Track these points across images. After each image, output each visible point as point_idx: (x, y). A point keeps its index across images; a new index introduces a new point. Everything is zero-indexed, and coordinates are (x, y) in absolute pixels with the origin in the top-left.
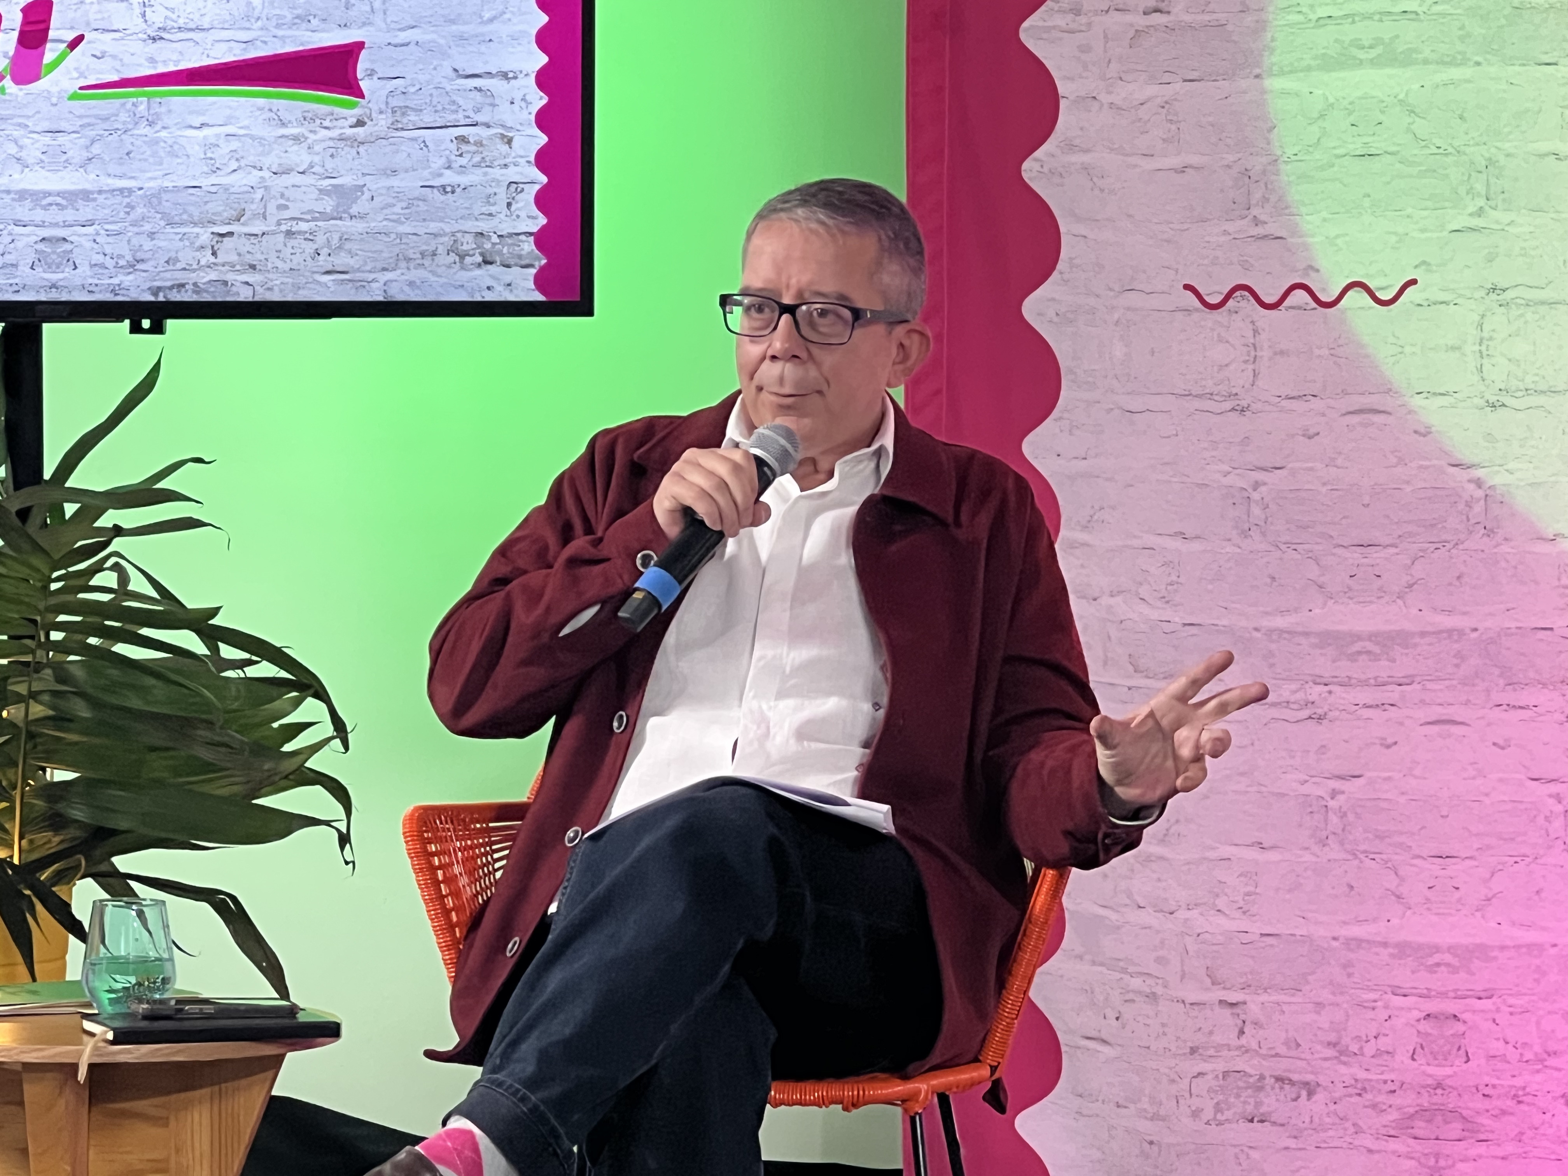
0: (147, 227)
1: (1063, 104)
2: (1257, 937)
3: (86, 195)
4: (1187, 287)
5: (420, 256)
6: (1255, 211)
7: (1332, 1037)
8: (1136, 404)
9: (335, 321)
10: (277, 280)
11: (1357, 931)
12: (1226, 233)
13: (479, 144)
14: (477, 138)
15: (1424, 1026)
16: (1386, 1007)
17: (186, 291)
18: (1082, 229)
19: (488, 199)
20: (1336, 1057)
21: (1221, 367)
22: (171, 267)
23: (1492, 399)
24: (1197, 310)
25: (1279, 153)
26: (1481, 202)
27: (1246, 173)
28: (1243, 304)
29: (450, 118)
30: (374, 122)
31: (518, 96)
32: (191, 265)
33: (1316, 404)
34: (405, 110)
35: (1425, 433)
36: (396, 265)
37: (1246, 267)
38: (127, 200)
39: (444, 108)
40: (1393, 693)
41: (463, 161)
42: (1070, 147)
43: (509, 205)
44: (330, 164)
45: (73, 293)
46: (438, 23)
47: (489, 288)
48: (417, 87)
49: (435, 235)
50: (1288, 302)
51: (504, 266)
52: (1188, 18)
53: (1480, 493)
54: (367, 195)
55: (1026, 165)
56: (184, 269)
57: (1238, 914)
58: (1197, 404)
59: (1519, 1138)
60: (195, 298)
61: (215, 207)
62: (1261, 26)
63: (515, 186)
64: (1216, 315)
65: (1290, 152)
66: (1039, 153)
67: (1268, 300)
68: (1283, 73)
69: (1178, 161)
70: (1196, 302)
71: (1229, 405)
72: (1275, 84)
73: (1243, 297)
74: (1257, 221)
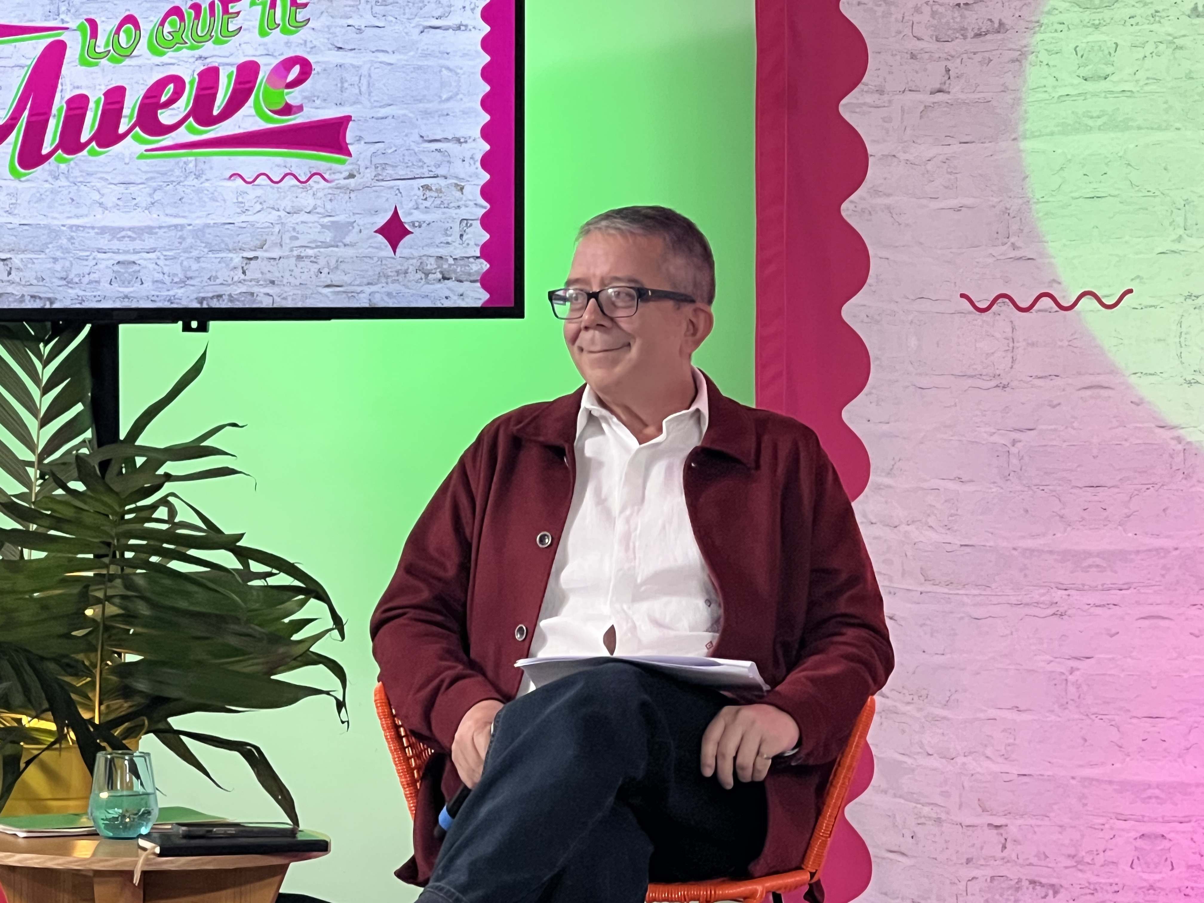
0: (195, 253)
1: (871, 160)
2: (1015, 777)
3: (150, 230)
4: (963, 296)
5: (396, 274)
6: (1013, 239)
7: (1072, 851)
8: (924, 382)
9: (334, 322)
10: (290, 292)
11: (1089, 772)
12: (992, 255)
13: (439, 191)
14: (437, 186)
15: (1140, 843)
16: (1112, 829)
17: (224, 301)
18: (884, 253)
19: (446, 232)
20: (1074, 866)
21: (988, 356)
22: (212, 283)
23: (1189, 378)
24: (970, 313)
25: (1031, 196)
26: (1181, 231)
27: (1006, 211)
28: (1004, 308)
29: (418, 172)
30: (362, 174)
31: (468, 155)
32: (227, 281)
33: (1058, 382)
34: (384, 167)
35: (1139, 403)
36: (378, 280)
37: (1007, 280)
38: (180, 233)
39: (413, 165)
40: (1115, 596)
41: (427, 204)
42: (876, 192)
43: (461, 236)
44: (329, 206)
45: (141, 302)
46: (409, 102)
47: (447, 298)
48: (394, 149)
49: (408, 259)
50: (1037, 307)
51: (457, 281)
52: (962, 96)
53: (1180, 447)
54: (357, 229)
55: (844, 206)
56: (222, 284)
57: (1001, 760)
58: (970, 382)
60: (230, 305)
61: (245, 238)
62: (1017, 101)
63: (465, 221)
64: (984, 315)
65: (1038, 196)
66: (852, 197)
67: (1024, 305)
68: (1034, 137)
69: (953, 203)
70: (969, 307)
71: (994, 383)
72: (1028, 145)
73: (1004, 303)
74: (1014, 247)
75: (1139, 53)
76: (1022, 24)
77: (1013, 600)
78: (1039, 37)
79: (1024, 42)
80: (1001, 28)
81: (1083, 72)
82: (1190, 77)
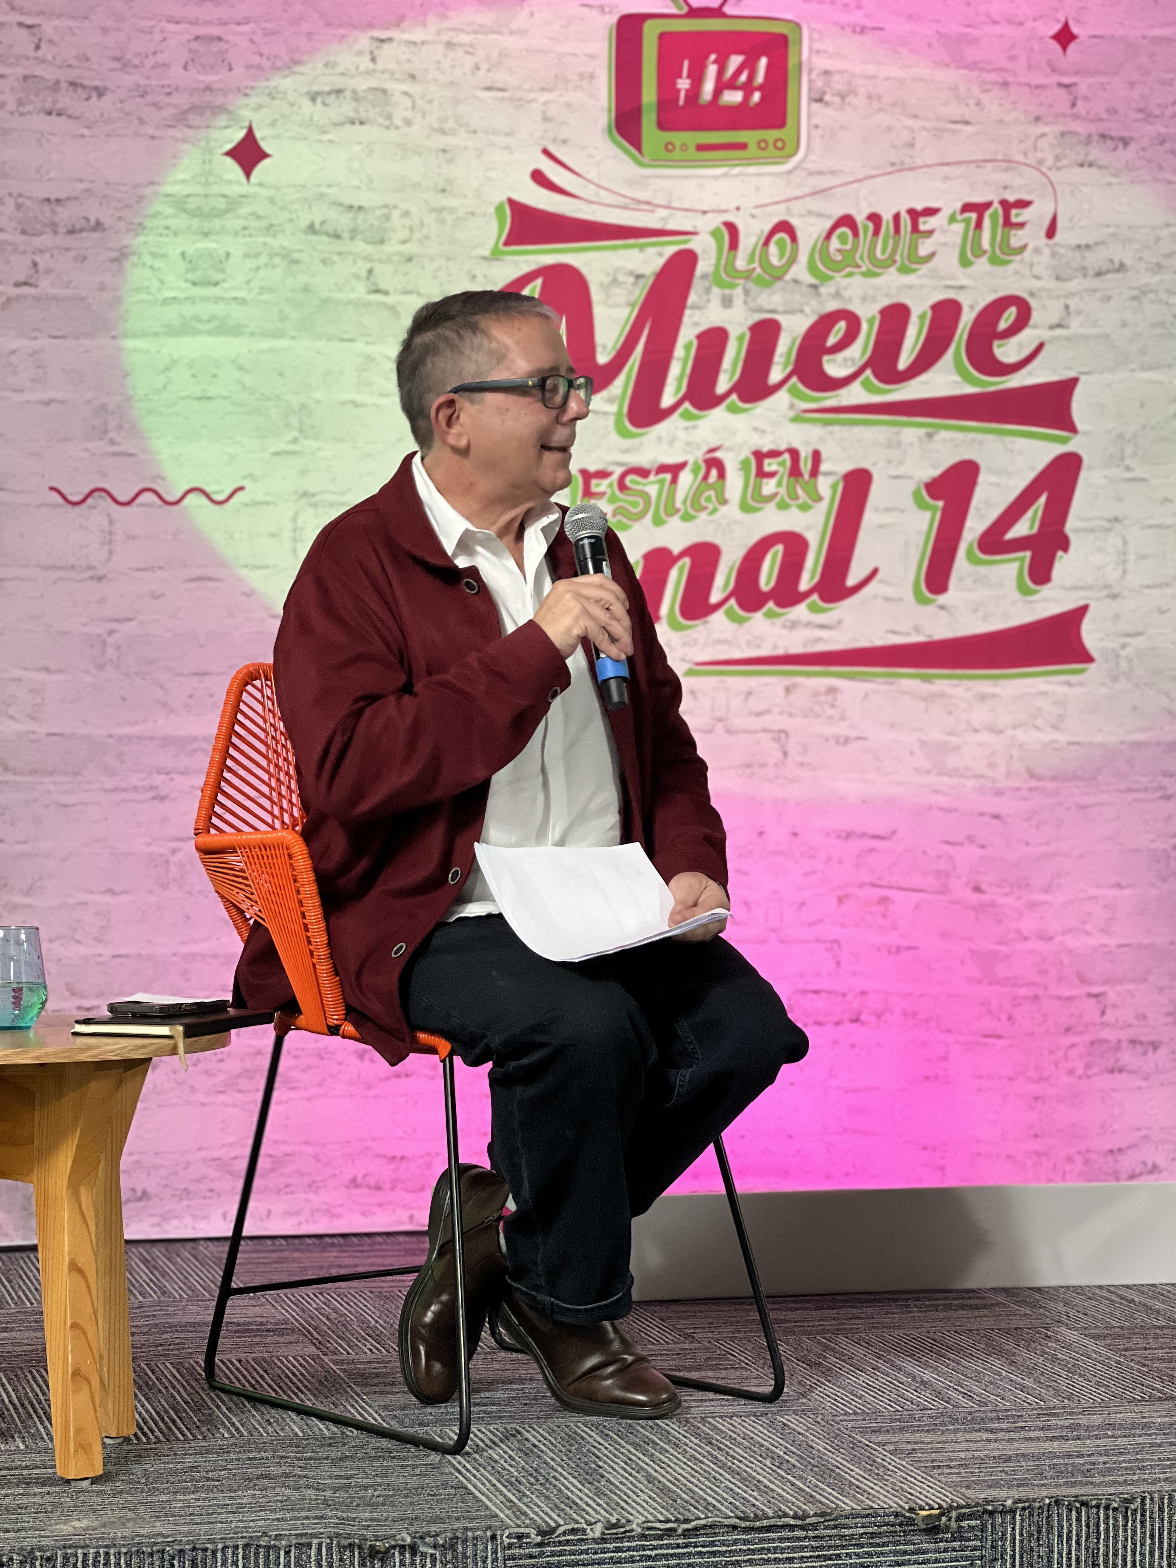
2: (109, 958)
6: (112, 435)
11: (192, 948)
12: (86, 450)
21: (81, 548)
24: (60, 505)
25: (131, 392)
26: (296, 433)
27: (103, 407)
28: (101, 501)
33: (162, 574)
35: (250, 594)
37: (103, 475)
50: (140, 500)
52: (53, 291)
57: (93, 943)
58: (61, 573)
59: (321, 1084)
62: (117, 301)
64: (77, 509)
67: (122, 499)
68: (135, 336)
69: (44, 396)
70: (60, 500)
71: (88, 574)
72: (130, 343)
73: (100, 497)
74: (112, 442)
75: (254, 263)
76: (122, 225)
77: (108, 786)
78: (141, 239)
79: (125, 242)
80: (98, 226)
81: (191, 276)
82: (306, 289)
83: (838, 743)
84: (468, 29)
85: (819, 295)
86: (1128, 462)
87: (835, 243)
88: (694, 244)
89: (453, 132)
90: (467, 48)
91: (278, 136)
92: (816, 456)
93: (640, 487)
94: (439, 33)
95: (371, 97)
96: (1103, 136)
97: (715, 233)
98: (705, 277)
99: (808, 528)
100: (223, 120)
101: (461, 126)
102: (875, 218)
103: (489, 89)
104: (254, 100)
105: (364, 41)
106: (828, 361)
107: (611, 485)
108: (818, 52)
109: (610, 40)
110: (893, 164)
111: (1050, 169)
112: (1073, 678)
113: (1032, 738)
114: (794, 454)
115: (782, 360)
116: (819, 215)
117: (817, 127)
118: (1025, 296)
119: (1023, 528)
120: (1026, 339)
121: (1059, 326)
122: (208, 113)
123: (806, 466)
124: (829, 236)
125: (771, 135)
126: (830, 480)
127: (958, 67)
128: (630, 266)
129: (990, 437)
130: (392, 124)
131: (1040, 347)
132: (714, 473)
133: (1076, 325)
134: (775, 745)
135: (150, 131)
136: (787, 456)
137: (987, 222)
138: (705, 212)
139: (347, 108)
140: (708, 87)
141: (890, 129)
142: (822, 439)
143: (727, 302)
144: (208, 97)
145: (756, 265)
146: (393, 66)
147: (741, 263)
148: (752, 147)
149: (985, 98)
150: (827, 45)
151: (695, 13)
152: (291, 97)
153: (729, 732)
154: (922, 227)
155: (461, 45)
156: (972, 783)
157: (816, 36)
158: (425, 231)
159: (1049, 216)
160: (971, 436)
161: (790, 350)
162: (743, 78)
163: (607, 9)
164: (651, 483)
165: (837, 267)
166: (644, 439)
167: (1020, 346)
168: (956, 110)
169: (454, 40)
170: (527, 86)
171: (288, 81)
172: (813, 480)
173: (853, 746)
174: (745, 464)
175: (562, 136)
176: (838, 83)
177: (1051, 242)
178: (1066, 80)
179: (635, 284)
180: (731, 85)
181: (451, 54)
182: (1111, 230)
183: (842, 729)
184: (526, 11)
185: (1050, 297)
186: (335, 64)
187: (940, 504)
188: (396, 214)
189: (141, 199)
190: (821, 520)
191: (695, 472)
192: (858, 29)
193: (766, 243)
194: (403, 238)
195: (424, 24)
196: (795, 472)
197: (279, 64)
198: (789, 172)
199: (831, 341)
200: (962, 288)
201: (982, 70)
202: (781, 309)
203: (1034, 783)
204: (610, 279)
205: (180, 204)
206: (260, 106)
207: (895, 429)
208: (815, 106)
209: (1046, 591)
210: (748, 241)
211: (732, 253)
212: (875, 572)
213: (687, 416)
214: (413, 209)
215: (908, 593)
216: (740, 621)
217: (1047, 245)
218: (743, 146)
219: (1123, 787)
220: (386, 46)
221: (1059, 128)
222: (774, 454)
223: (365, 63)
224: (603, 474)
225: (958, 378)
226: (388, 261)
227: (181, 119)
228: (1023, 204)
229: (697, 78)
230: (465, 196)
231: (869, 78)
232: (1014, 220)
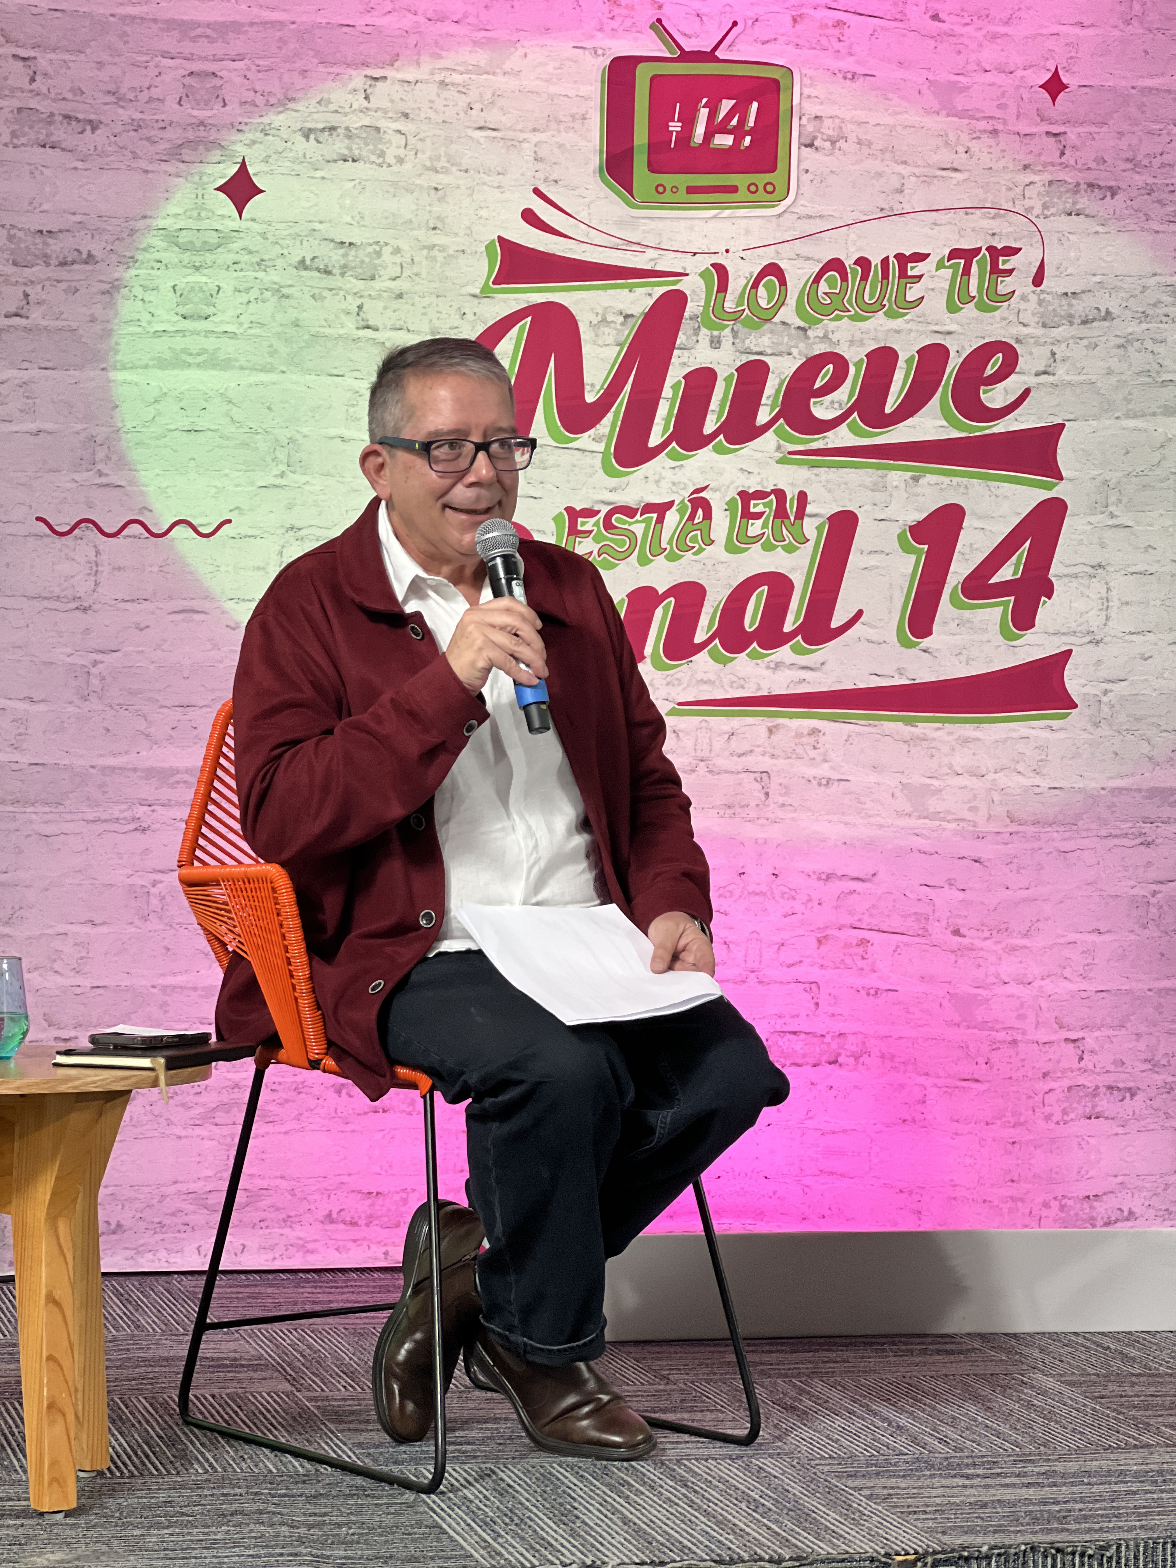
2: (88, 989)
4: (38, 519)
6: (99, 466)
11: (170, 980)
12: (74, 481)
21: (67, 578)
24: (47, 536)
25: (120, 425)
26: (284, 467)
27: (92, 438)
28: (87, 532)
33: (147, 606)
35: (235, 627)
37: (89, 506)
50: (127, 532)
52: (44, 323)
57: (71, 974)
58: (46, 603)
59: (298, 1118)
62: (107, 333)
64: (63, 540)
65: (129, 426)
67: (107, 531)
68: (125, 369)
69: (33, 427)
70: (48, 531)
71: (73, 605)
72: (119, 376)
73: (87, 528)
74: (100, 474)
75: (244, 298)
76: (114, 258)
77: (90, 817)
78: (133, 272)
79: (116, 275)
80: (90, 259)
81: (182, 310)
82: (296, 324)
83: (820, 784)
84: (461, 69)
85: (808, 338)
86: (1112, 508)
87: (823, 287)
88: (683, 285)
89: (446, 171)
90: (461, 88)
91: (271, 172)
92: (802, 497)
93: (626, 526)
94: (432, 74)
95: (364, 135)
96: (1091, 185)
97: (703, 275)
98: (694, 317)
99: (793, 569)
100: (216, 155)
101: (452, 165)
102: (863, 263)
103: (480, 128)
104: (249, 136)
105: (358, 79)
106: (815, 403)
107: (596, 524)
108: (809, 97)
109: (603, 82)
110: (882, 210)
111: (1038, 217)
112: (1055, 723)
113: (1013, 782)
114: (780, 494)
115: (769, 402)
116: (808, 259)
117: (807, 171)
118: (1012, 342)
119: (1006, 573)
120: (1013, 385)
121: (1045, 373)
122: (201, 148)
123: (791, 508)
124: (817, 280)
125: (761, 179)
126: (816, 522)
127: (948, 115)
128: (620, 306)
129: (975, 481)
130: (384, 162)
131: (1027, 392)
132: (700, 512)
133: (1062, 373)
134: (758, 786)
135: (143, 164)
136: (773, 496)
137: (974, 269)
138: (695, 254)
139: (339, 146)
140: (700, 130)
141: (880, 175)
142: (807, 481)
143: (715, 343)
144: (202, 132)
145: (745, 307)
146: (386, 104)
147: (729, 305)
148: (743, 189)
149: (974, 146)
150: (819, 90)
151: (687, 56)
152: (284, 134)
153: (710, 772)
154: (910, 273)
155: (453, 84)
156: (953, 825)
157: (807, 81)
158: (416, 269)
159: (1038, 264)
160: (956, 480)
161: (778, 391)
162: (734, 122)
163: (600, 52)
164: (637, 522)
165: (827, 311)
166: (631, 478)
167: (1006, 391)
168: (945, 157)
169: (447, 80)
170: (519, 127)
171: (282, 117)
172: (798, 522)
173: (835, 788)
174: (731, 503)
175: (552, 178)
176: (829, 128)
177: (1039, 289)
178: (1055, 129)
179: (623, 324)
180: (723, 129)
181: (445, 94)
182: (1097, 279)
183: (824, 770)
184: (520, 52)
185: (1037, 344)
186: (329, 102)
187: (926, 547)
188: (386, 251)
189: (132, 232)
190: (807, 562)
191: (681, 511)
192: (849, 76)
193: (755, 285)
194: (394, 275)
195: (418, 63)
196: (781, 513)
197: (273, 100)
198: (779, 216)
199: (818, 384)
200: (949, 333)
201: (972, 117)
202: (769, 351)
203: (1014, 828)
204: (599, 318)
205: (172, 238)
206: (254, 142)
207: (880, 472)
208: (806, 151)
209: (1029, 636)
210: (737, 284)
211: (721, 295)
212: (860, 613)
213: (674, 457)
214: (404, 246)
215: (893, 637)
216: (724, 662)
217: (1033, 292)
218: (734, 189)
219: (1103, 833)
220: (379, 84)
221: (1047, 177)
222: (760, 495)
223: (359, 101)
224: (590, 513)
225: (945, 423)
226: (379, 297)
227: (175, 153)
228: (1012, 251)
229: (689, 122)
230: (456, 234)
231: (860, 124)
232: (1001, 267)
